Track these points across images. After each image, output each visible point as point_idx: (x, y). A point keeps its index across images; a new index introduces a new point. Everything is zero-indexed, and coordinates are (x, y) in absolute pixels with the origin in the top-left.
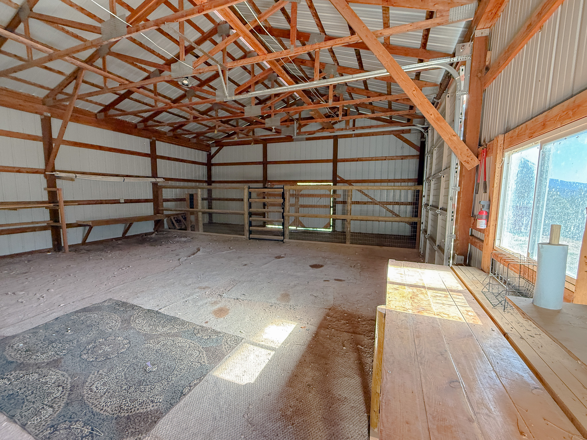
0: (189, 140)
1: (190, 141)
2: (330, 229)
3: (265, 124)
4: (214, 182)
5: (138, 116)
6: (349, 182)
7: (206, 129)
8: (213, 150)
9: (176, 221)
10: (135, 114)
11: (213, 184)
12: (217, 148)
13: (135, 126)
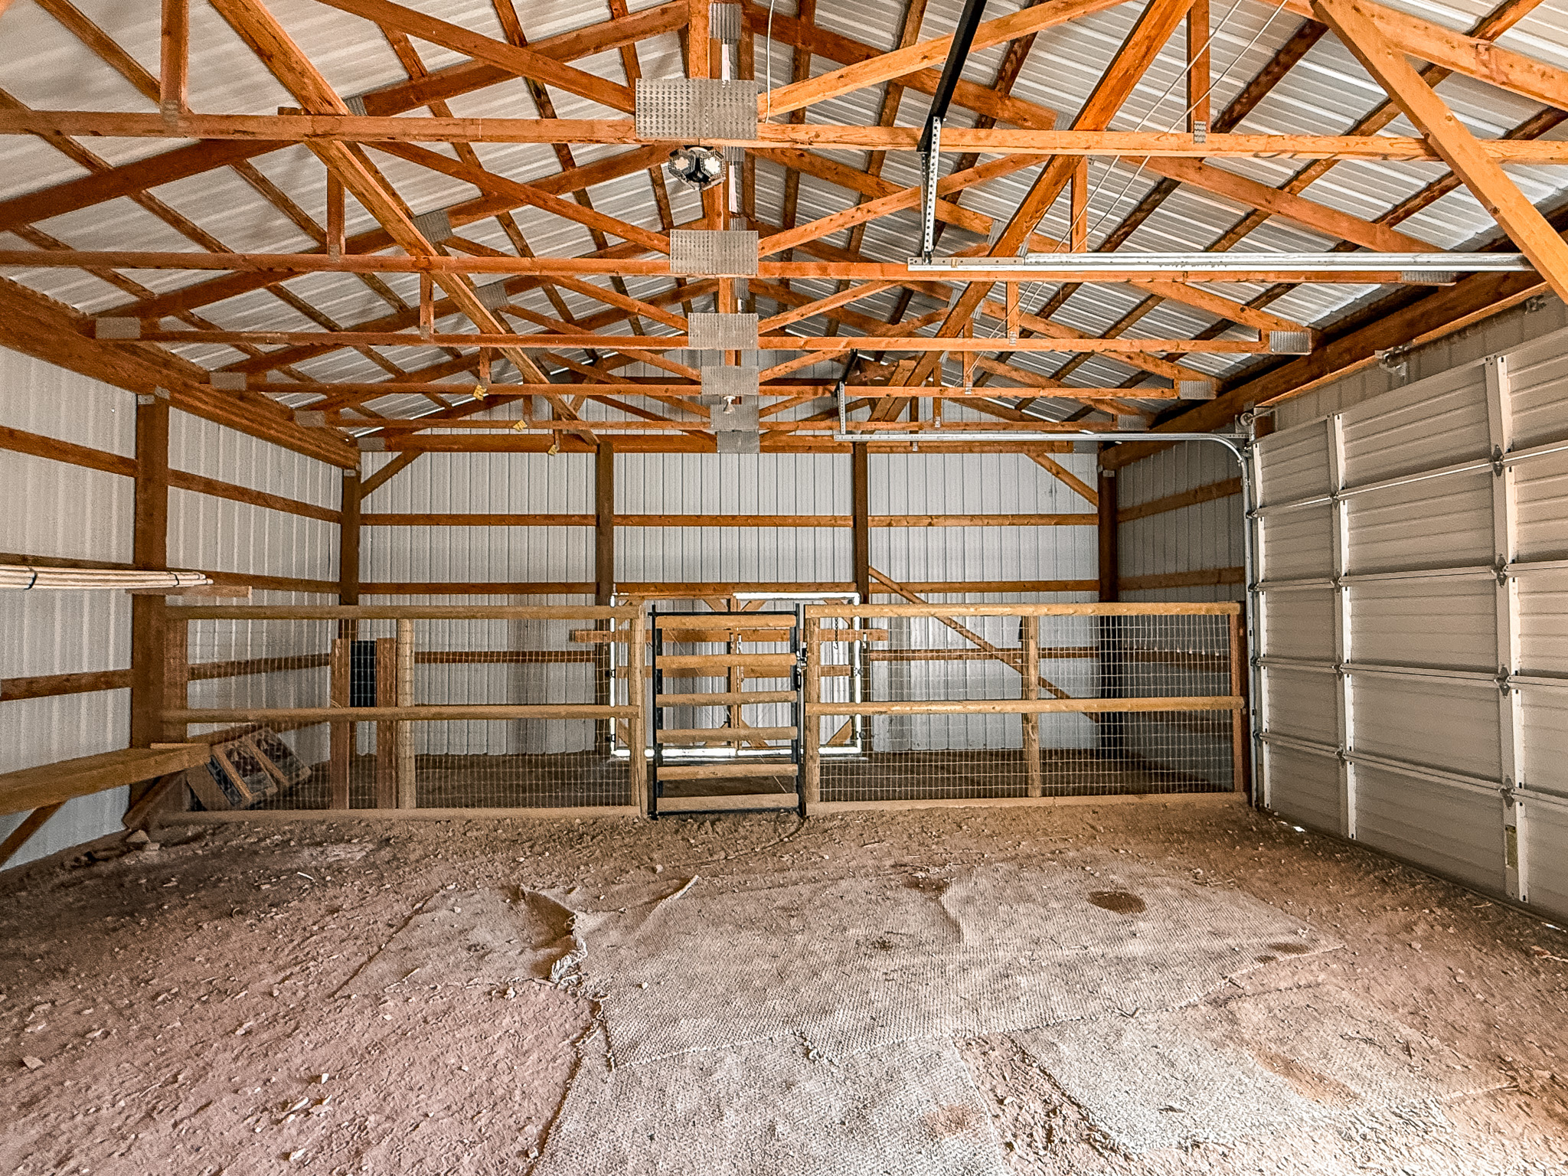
0: (289, 414)
1: (291, 418)
2: (854, 744)
3: (699, 383)
4: (371, 588)
5: (117, 281)
6: (907, 592)
7: (382, 378)
8: (372, 463)
9: (237, 765)
10: (103, 265)
11: (366, 600)
12: (391, 456)
13: (87, 326)
